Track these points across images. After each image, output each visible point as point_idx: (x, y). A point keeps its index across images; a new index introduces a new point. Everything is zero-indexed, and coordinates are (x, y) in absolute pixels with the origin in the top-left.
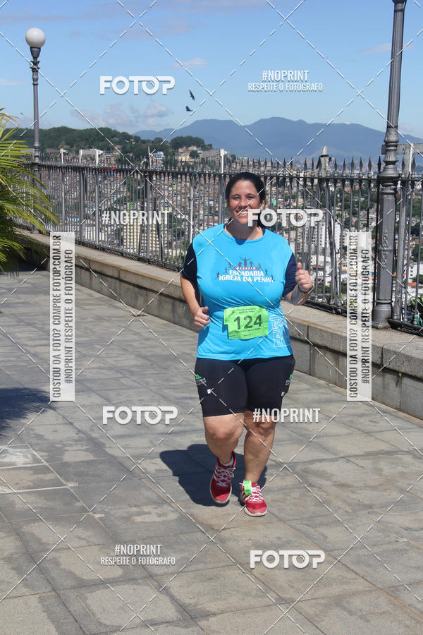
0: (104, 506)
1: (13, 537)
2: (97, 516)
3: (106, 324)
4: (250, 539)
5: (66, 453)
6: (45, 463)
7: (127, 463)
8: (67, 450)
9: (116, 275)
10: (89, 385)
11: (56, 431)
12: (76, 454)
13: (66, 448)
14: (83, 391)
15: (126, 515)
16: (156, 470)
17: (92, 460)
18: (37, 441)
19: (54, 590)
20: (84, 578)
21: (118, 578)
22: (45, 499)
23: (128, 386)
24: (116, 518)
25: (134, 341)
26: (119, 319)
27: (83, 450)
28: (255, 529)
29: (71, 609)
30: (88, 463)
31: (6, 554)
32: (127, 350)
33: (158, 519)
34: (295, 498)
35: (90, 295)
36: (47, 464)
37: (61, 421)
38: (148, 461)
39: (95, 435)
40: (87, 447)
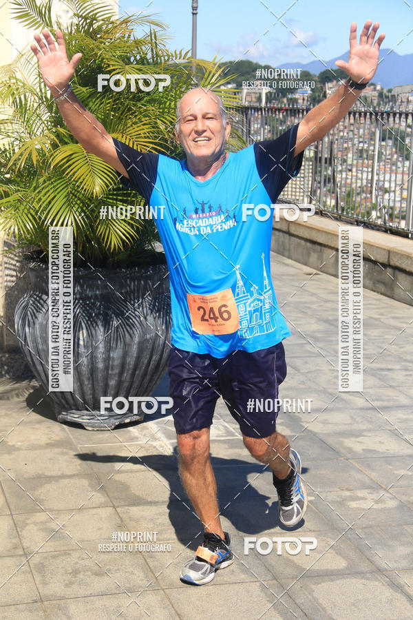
7: (330, 441)
15: (339, 500)
16: (363, 450)
19: (275, 579)
20: (304, 566)
21: (343, 570)
23: (315, 353)
25: (312, 303)
26: (291, 278)
29: (298, 601)
32: (306, 313)
33: (376, 506)
38: (352, 439)
40: (282, 421)
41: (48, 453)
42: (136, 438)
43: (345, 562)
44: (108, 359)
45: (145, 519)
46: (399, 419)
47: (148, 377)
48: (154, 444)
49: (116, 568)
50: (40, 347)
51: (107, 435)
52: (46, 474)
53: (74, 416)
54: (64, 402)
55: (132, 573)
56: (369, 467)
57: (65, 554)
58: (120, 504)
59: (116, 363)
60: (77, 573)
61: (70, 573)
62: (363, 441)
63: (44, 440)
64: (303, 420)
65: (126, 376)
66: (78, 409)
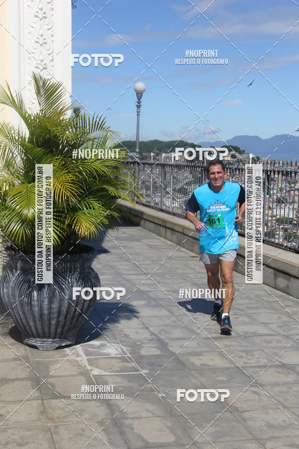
0: (165, 388)
1: (105, 406)
2: (160, 395)
3: (173, 262)
4: (263, 420)
5: (143, 348)
6: (129, 355)
7: (182, 358)
8: (143, 347)
9: (181, 231)
10: (161, 302)
11: (137, 333)
12: (149, 350)
13: (143, 345)
14: (156, 306)
16: (201, 364)
17: (159, 355)
18: (125, 340)
20: (149, 441)
21: (172, 443)
22: (127, 381)
24: (173, 398)
25: (190, 273)
26: (182, 259)
27: (153, 347)
28: (267, 413)
30: (157, 356)
31: (99, 419)
32: (185, 279)
34: (295, 391)
35: (165, 242)
36: (130, 356)
37: (141, 326)
38: (196, 357)
39: (162, 337)
40: (157, 345)
41: (12, 364)
42: (68, 355)
43: (174, 437)
44: (50, 308)
45: (59, 408)
46: (225, 345)
47: (75, 319)
48: (77, 359)
49: (32, 441)
50: (12, 300)
51: (51, 353)
52: (7, 378)
53: (32, 342)
54: (26, 333)
55: (42, 445)
56: (202, 374)
57: (4, 431)
58: (46, 398)
59: (55, 310)
60: (7, 444)
61: (3, 444)
62: (202, 358)
63: (12, 356)
64: (169, 345)
65: (62, 318)
66: (34, 338)
